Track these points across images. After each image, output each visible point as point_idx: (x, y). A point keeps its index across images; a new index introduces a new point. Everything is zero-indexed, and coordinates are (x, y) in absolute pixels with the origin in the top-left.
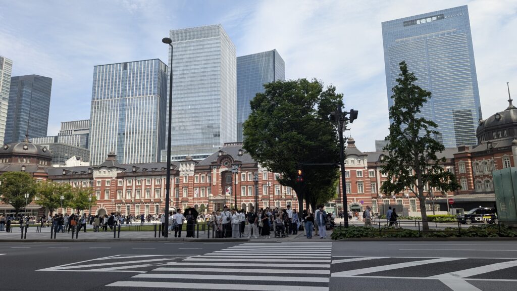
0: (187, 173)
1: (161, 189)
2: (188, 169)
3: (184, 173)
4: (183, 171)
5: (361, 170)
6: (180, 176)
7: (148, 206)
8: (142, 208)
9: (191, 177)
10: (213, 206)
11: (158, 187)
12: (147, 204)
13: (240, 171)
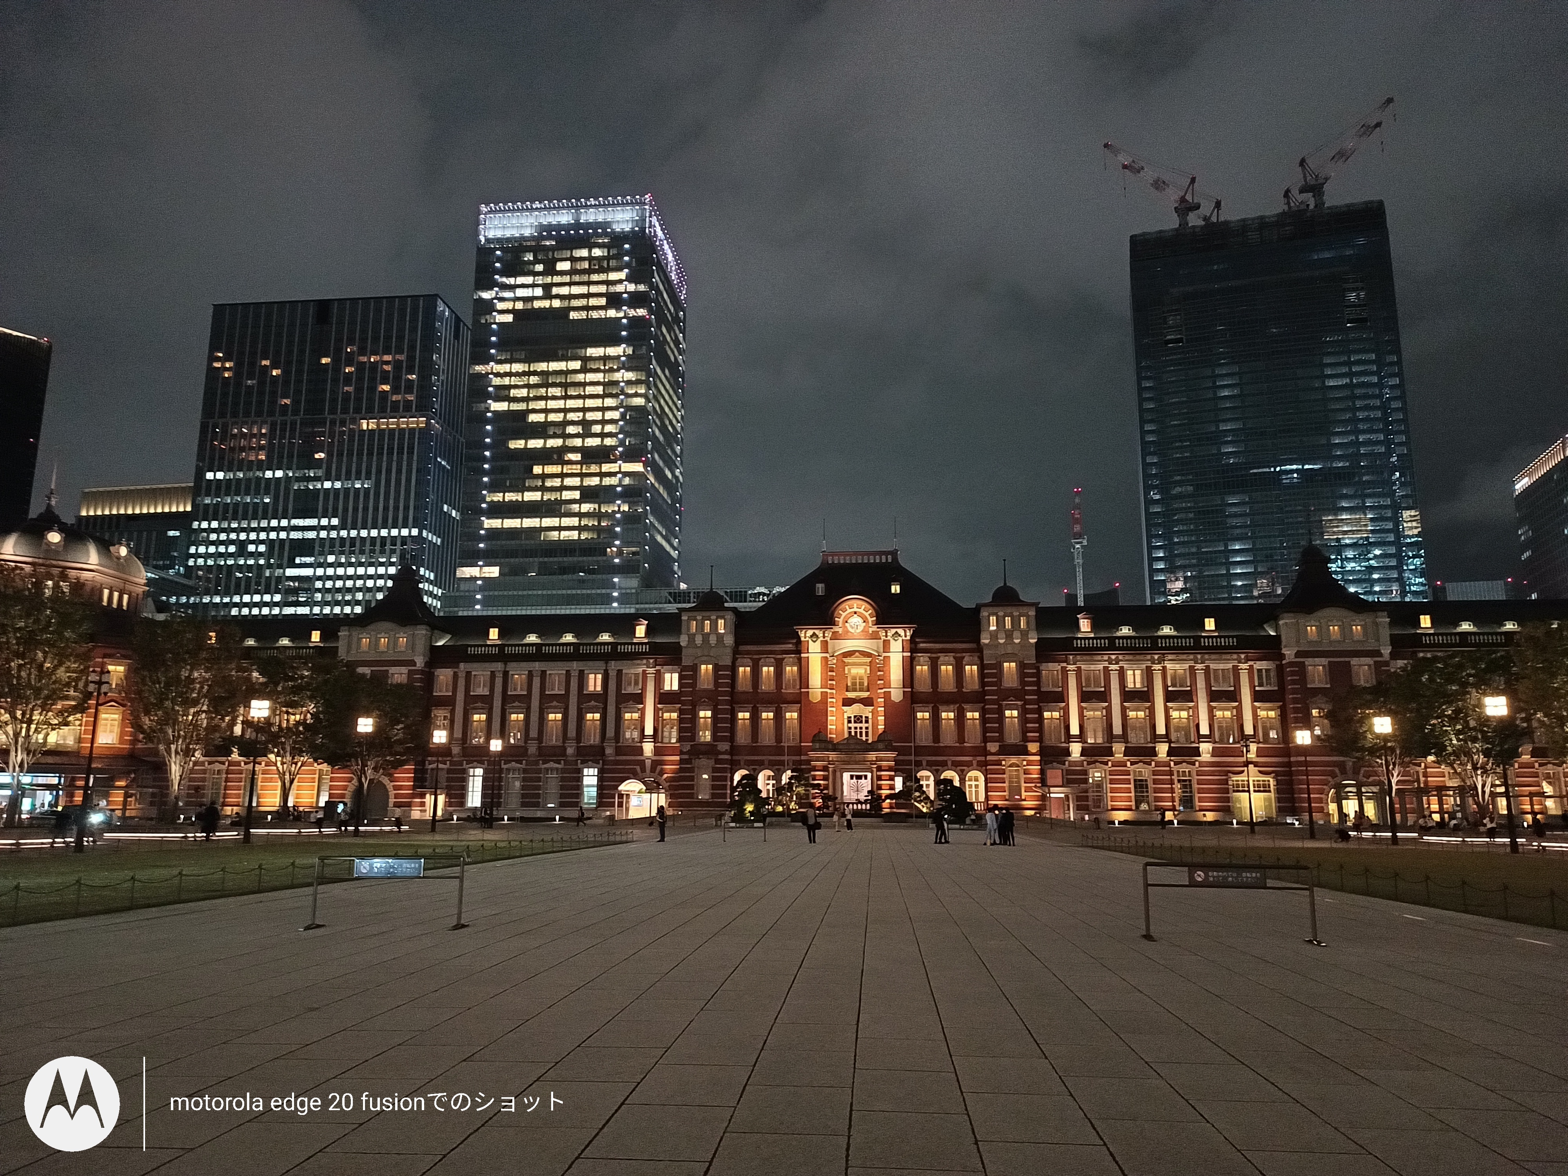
0: (712, 653)
2: (713, 638)
3: (699, 652)
4: (696, 647)
5: (1369, 661)
6: (685, 662)
8: (531, 779)
9: (725, 668)
11: (593, 703)
12: (552, 765)
13: (909, 654)
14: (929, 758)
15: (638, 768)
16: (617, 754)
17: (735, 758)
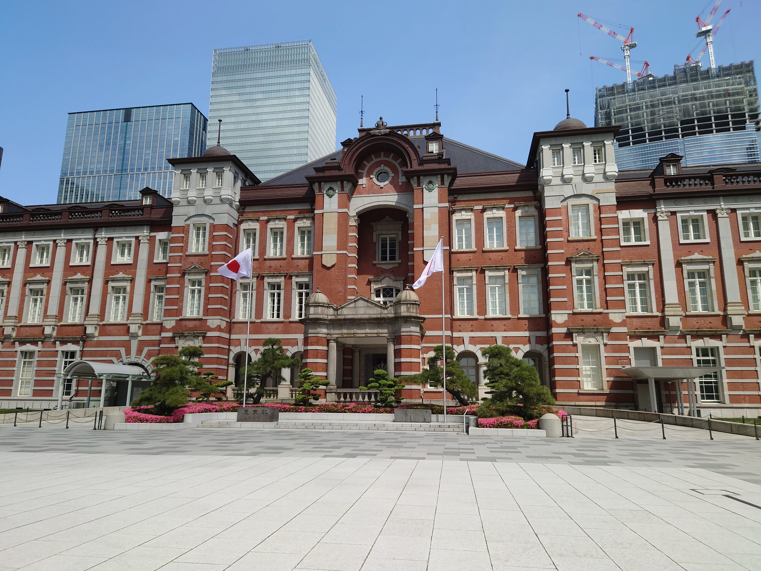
0: (208, 210)
1: (90, 281)
2: (208, 194)
3: (192, 211)
4: (190, 203)
6: (175, 222)
7: (31, 354)
9: (225, 229)
10: (326, 355)
11: (79, 276)
12: (29, 347)
13: (447, 205)
14: (473, 334)
15: (123, 350)
16: (100, 334)
17: (233, 337)
